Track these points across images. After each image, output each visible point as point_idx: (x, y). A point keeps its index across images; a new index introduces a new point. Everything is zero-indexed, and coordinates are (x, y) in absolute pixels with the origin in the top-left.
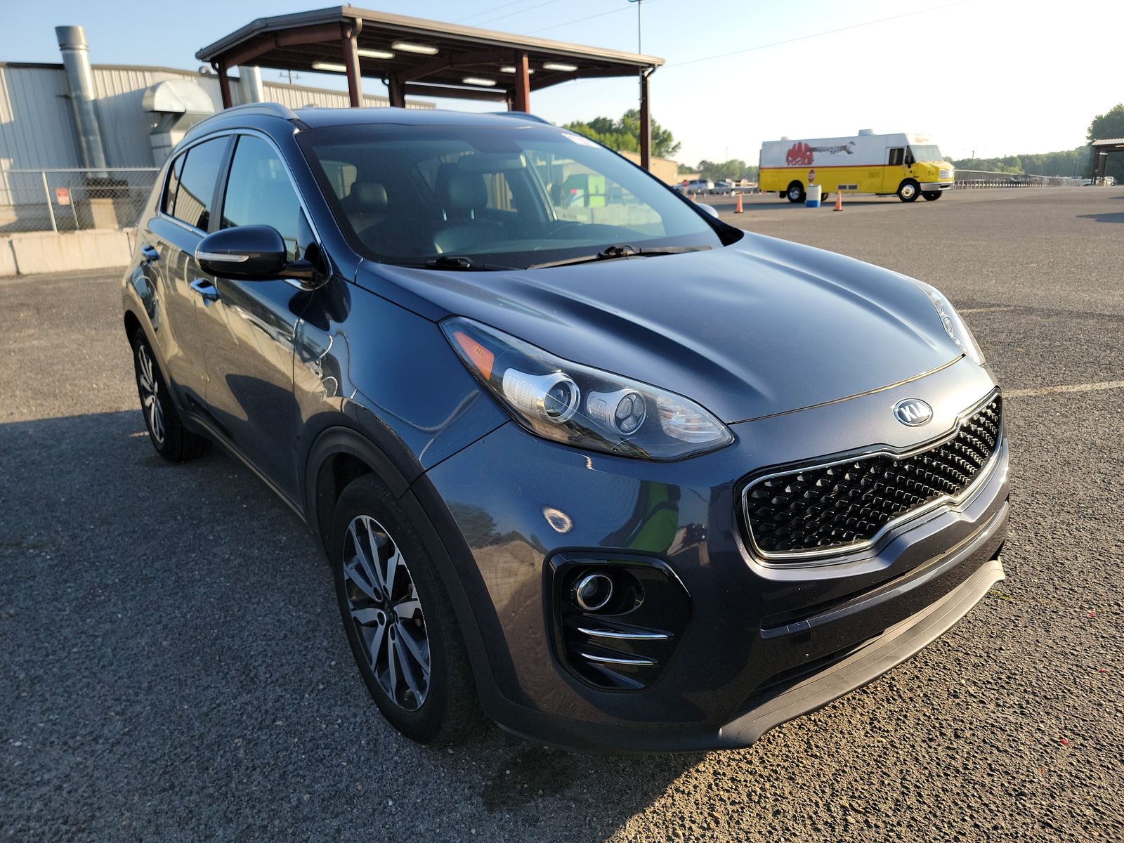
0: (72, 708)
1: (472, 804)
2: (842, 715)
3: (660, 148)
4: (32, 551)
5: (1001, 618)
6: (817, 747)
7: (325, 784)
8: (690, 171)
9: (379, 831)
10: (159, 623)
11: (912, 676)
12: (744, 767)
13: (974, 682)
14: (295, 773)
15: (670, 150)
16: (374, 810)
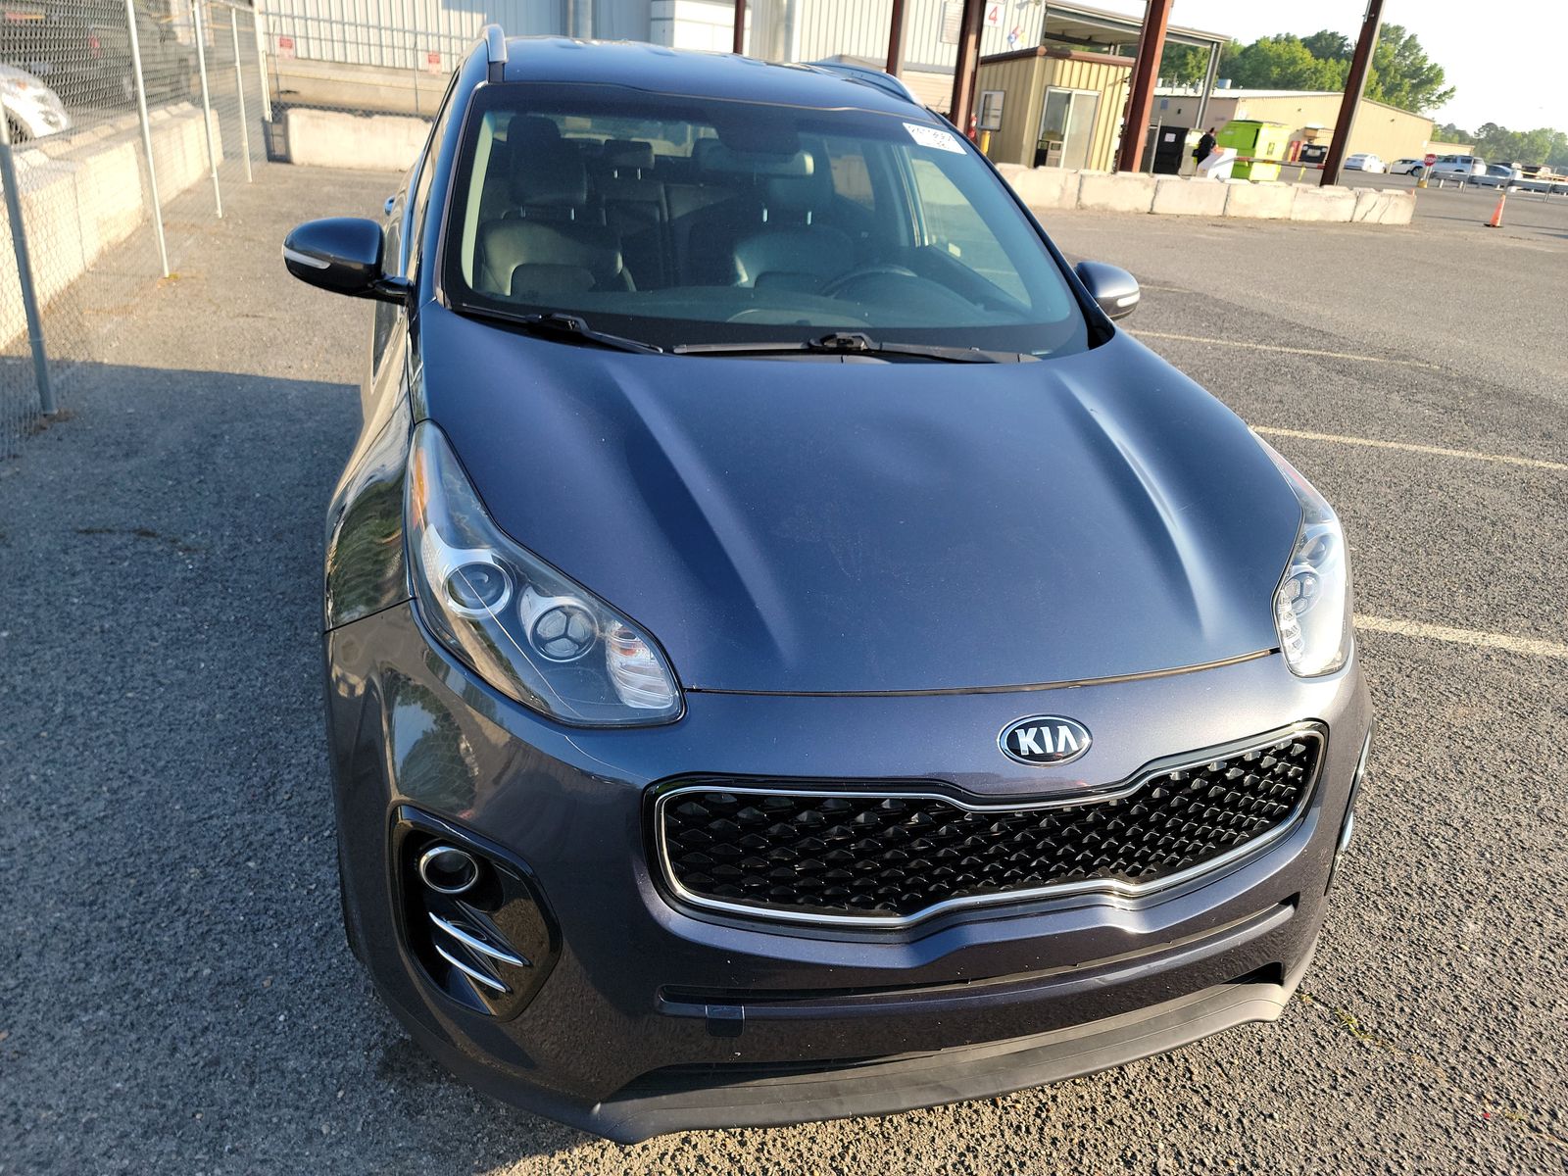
0: (74, 768)
1: (367, 1057)
2: (931, 1124)
3: (1416, 94)
4: (181, 553)
5: (1318, 1065)
6: (854, 1158)
7: (238, 963)
8: (1462, 138)
9: (245, 1049)
10: (232, 688)
11: (1089, 1105)
12: (729, 1146)
13: (1179, 1153)
14: (219, 936)
15: (1434, 98)
16: (260, 1019)
